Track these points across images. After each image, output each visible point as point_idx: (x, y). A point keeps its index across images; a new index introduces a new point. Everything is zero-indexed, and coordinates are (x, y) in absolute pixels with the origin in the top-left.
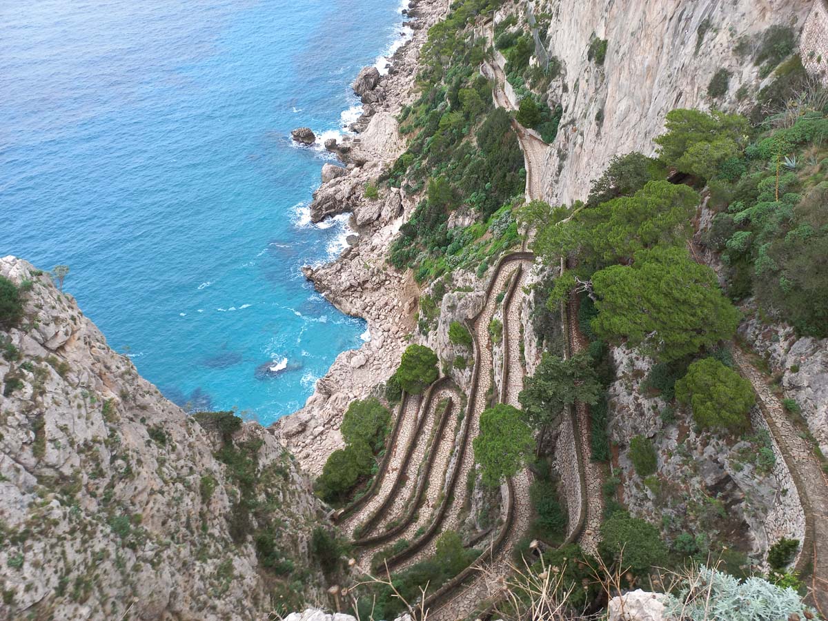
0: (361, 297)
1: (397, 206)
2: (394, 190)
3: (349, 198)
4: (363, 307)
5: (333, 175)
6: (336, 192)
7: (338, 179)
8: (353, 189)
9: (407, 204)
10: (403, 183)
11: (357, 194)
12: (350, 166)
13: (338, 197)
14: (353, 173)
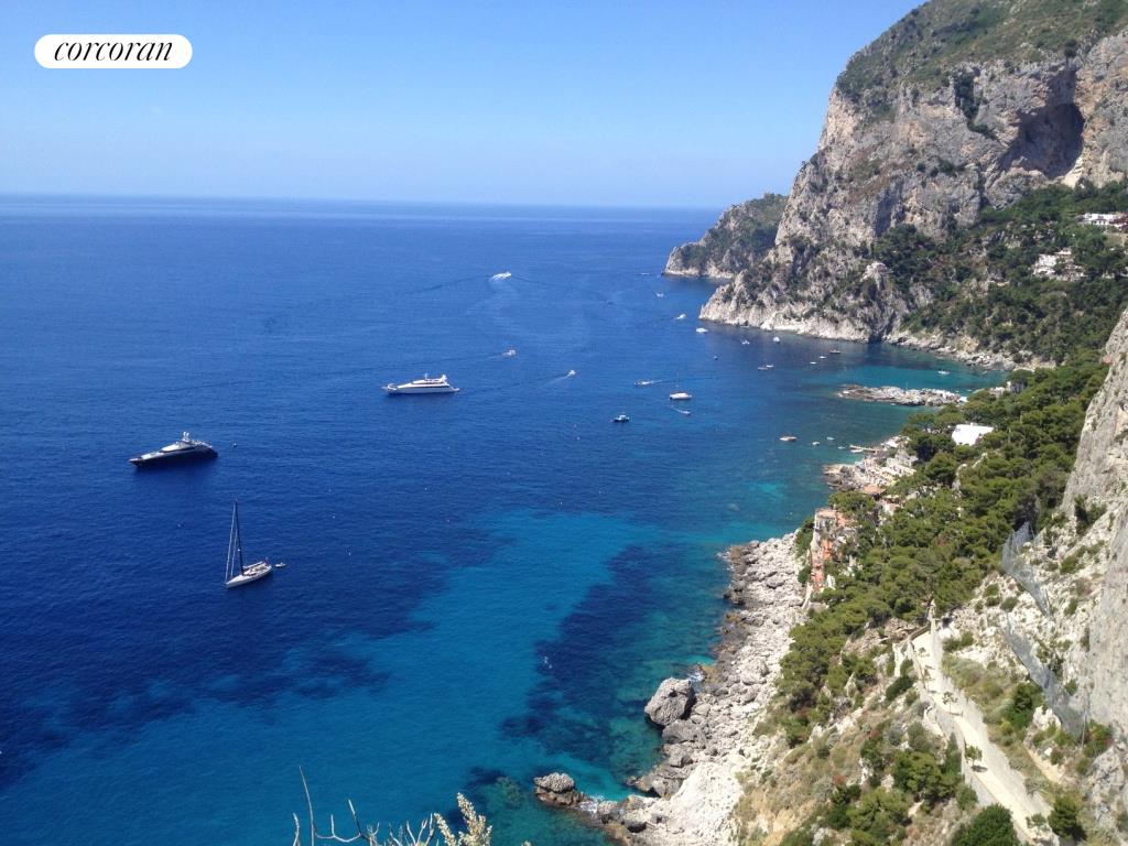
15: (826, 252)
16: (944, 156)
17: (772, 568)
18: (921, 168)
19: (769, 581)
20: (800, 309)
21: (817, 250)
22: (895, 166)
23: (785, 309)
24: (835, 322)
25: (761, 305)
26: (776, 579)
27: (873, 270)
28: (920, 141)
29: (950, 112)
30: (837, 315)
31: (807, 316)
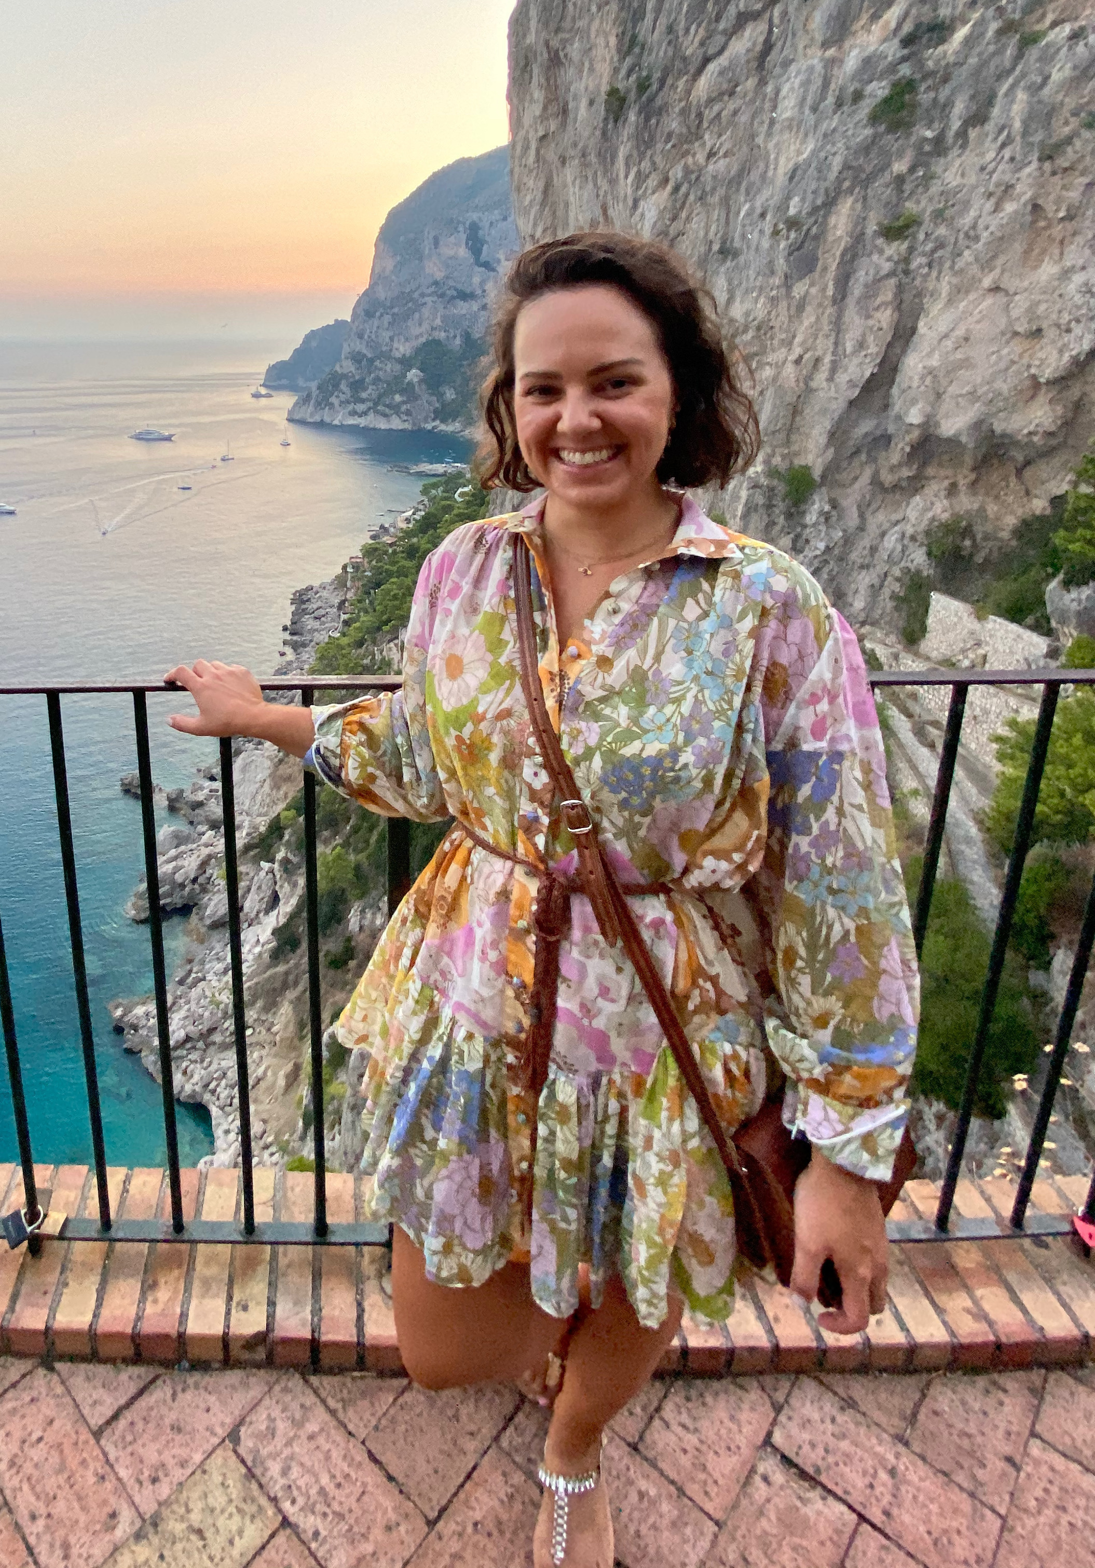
0: (202, 1061)
1: (269, 893)
2: (265, 865)
3: (195, 880)
4: (205, 1081)
5: (175, 842)
6: (177, 869)
7: (183, 848)
8: (204, 865)
9: (284, 890)
10: (280, 856)
11: (209, 871)
12: (202, 828)
13: (179, 878)
14: (205, 838)
15: (377, 363)
16: (459, 286)
17: (319, 604)
18: (442, 296)
19: (316, 614)
20: (361, 407)
21: (371, 361)
22: (423, 295)
23: (351, 407)
24: (385, 415)
25: (331, 405)
26: (322, 612)
27: (413, 375)
28: (439, 275)
29: (463, 252)
30: (387, 411)
31: (365, 413)
